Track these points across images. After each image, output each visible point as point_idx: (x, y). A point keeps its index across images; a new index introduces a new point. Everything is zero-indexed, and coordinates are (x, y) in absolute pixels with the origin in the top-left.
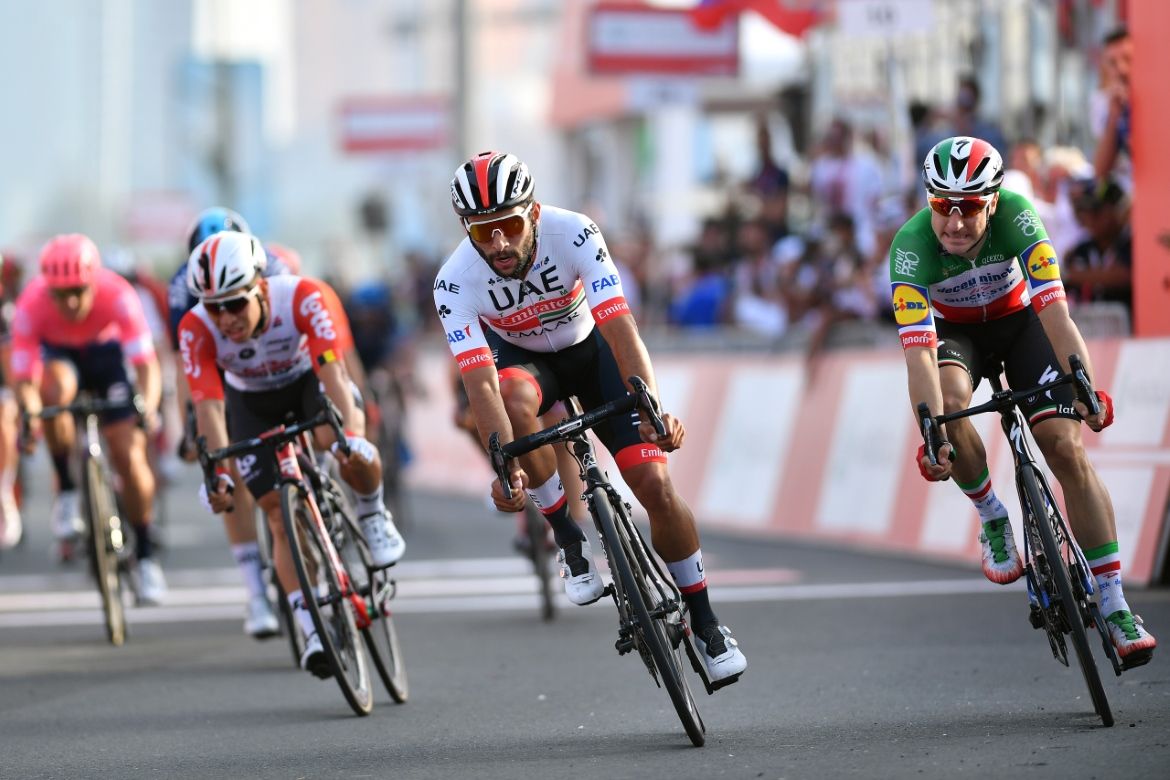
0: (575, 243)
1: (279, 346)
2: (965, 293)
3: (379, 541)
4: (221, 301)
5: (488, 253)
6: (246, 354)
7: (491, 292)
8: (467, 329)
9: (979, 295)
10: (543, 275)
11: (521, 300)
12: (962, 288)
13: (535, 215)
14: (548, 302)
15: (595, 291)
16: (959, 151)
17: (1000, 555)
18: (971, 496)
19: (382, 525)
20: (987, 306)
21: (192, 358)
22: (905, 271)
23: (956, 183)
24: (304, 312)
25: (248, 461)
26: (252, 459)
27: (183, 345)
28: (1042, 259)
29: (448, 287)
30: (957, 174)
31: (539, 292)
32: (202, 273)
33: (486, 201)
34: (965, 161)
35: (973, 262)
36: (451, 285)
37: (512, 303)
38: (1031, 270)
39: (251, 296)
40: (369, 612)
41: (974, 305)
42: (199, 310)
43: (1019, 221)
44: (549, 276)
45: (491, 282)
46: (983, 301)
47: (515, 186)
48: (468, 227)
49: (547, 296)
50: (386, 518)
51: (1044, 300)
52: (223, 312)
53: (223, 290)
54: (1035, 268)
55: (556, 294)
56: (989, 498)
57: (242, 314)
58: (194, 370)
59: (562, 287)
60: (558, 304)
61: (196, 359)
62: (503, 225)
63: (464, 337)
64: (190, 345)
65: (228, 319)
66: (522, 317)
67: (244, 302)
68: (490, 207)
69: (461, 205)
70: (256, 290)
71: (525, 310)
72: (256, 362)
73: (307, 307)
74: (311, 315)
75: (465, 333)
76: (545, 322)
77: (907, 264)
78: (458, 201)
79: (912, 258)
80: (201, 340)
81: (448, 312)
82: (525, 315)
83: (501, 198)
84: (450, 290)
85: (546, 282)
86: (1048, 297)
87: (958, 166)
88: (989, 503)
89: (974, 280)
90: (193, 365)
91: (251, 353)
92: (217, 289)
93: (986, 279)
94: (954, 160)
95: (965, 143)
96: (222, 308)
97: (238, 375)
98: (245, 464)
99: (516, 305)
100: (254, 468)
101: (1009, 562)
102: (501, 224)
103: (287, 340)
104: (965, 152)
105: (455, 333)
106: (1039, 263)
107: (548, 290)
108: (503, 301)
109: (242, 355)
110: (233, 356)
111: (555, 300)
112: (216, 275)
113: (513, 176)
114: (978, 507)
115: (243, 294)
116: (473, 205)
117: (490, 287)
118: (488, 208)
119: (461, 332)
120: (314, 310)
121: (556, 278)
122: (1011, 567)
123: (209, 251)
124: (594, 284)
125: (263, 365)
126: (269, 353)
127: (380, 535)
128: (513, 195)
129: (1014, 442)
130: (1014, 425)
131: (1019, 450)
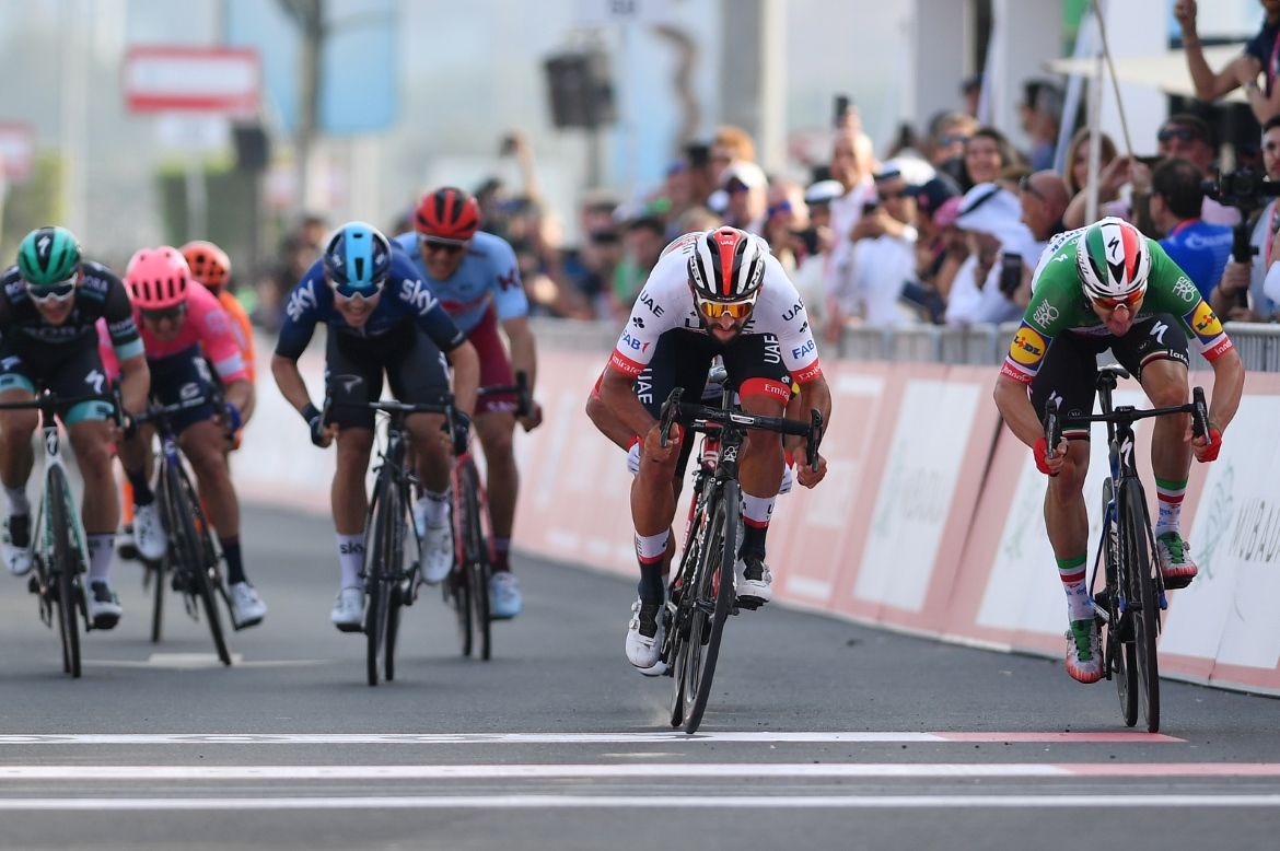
0: (784, 316)
7: (688, 320)
8: (646, 345)
15: (796, 357)
16: (1114, 255)
17: (1084, 651)
22: (1041, 321)
23: (1119, 289)
28: (1205, 317)
29: (653, 308)
30: (1118, 279)
33: (727, 287)
34: (1122, 264)
36: (658, 307)
38: (1197, 329)
43: (1177, 290)
45: (693, 313)
47: (754, 278)
51: (1219, 352)
54: (1200, 326)
63: (638, 348)
69: (701, 284)
75: (641, 346)
77: (1045, 317)
78: (698, 278)
79: (1053, 313)
81: (642, 326)
83: (739, 291)
84: (654, 311)
87: (1117, 272)
88: (1080, 591)
101: (1092, 662)
105: (635, 340)
106: (1204, 321)
113: (754, 264)
116: (713, 289)
117: (690, 317)
124: (794, 351)
128: (750, 286)
129: (1123, 455)
130: (1127, 439)
131: (1127, 463)
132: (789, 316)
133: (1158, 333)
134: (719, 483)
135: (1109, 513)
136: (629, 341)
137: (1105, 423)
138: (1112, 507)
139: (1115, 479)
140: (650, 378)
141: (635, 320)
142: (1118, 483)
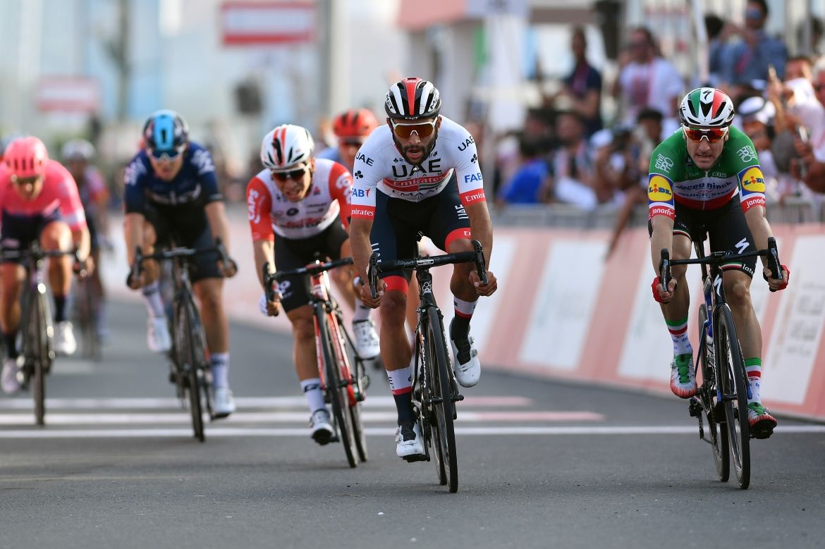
0: (459, 148)
1: (316, 209)
2: (694, 191)
3: (366, 340)
4: (288, 171)
5: (404, 145)
6: (292, 212)
7: (394, 167)
8: (368, 191)
9: (703, 195)
10: (431, 162)
11: (412, 174)
12: (694, 188)
13: (438, 124)
14: (428, 178)
15: (466, 182)
16: (705, 98)
17: (684, 378)
18: (671, 331)
19: (369, 330)
20: (706, 202)
21: (256, 210)
23: (704, 120)
24: (339, 185)
25: (284, 285)
26: (287, 284)
27: (251, 200)
28: (752, 177)
29: (366, 160)
30: (705, 114)
31: (424, 171)
32: (276, 151)
33: (412, 112)
34: (710, 104)
35: (707, 173)
36: (369, 159)
37: (405, 174)
38: (743, 184)
39: (306, 169)
40: (356, 396)
41: (699, 199)
42: (265, 175)
43: (740, 152)
44: (434, 164)
45: (396, 160)
46: (705, 198)
47: (432, 104)
48: (395, 126)
49: (428, 174)
50: (372, 326)
51: (749, 204)
52: (288, 179)
53: (291, 164)
54: (746, 183)
55: (435, 174)
56: (685, 337)
57: (299, 181)
58: (255, 218)
59: (440, 171)
60: (434, 180)
61: (259, 211)
62: (419, 128)
63: (364, 195)
64: (256, 200)
65: (291, 184)
66: (409, 184)
67: (302, 172)
68: (415, 115)
69: (393, 111)
70: (309, 166)
71: (412, 181)
72: (297, 218)
73: (341, 182)
74: (344, 188)
75: (365, 193)
76: (421, 189)
77: (665, 164)
78: (391, 107)
79: (669, 162)
80: (263, 198)
81: (361, 176)
82: (411, 183)
83: (422, 111)
84: (367, 163)
85: (431, 167)
86: (752, 203)
87: (706, 108)
88: (684, 340)
89: (703, 184)
90: (256, 214)
91: (296, 211)
92: (286, 163)
93: (711, 186)
94: (703, 104)
95: (709, 93)
96: (288, 176)
97: (282, 226)
98: (282, 286)
99: (407, 177)
100: (288, 290)
101: (690, 383)
102: (417, 128)
103: (322, 205)
104: (710, 99)
105: (359, 190)
106: (750, 180)
107: (431, 171)
108: (400, 172)
109: (289, 213)
110: (282, 212)
111: (433, 178)
112: (286, 154)
113: (431, 96)
114: (675, 341)
115: (302, 166)
116: (402, 112)
117: (394, 164)
118: (411, 116)
119: (363, 192)
120: (346, 185)
121: (439, 166)
122: (691, 387)
123: (279, 137)
124: (466, 177)
125: (302, 221)
126: (308, 213)
127: (366, 337)
128: (430, 110)
129: (716, 288)
130: (718, 276)
131: (718, 293)
132: (463, 147)
133: (741, 247)
134: (424, 311)
135: (704, 330)
136: (356, 194)
137: (700, 265)
138: (706, 325)
139: (708, 306)
140: (378, 249)
141: (356, 175)
142: (712, 308)
